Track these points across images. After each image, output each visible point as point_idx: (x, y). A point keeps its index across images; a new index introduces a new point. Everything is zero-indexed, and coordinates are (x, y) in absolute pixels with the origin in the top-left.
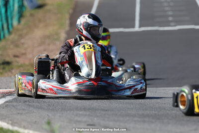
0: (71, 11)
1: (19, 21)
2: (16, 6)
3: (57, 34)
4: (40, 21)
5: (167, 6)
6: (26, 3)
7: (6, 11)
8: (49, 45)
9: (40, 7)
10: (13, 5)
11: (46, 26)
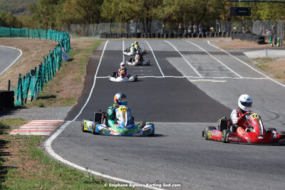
0: (87, 64)
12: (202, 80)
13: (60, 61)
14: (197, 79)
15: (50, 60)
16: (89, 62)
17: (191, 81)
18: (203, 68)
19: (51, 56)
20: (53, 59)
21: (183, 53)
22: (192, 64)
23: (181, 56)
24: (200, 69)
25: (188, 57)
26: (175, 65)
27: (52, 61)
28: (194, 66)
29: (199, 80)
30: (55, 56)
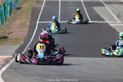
0: (32, 11)
1: (10, 15)
2: (9, 9)
3: (26, 23)
4: (19, 16)
5: (72, 11)
6: (13, 7)
7: (5, 12)
8: (22, 28)
9: (19, 9)
10: (8, 9)
11: (21, 19)
12: (119, 24)
13: (10, 9)
14: (116, 23)
15: (3, 8)
16: (33, 11)
17: (111, 25)
18: (121, 15)
19: (4, 5)
20: (5, 8)
21: (106, 3)
22: (113, 12)
23: (104, 6)
24: (118, 16)
25: (110, 6)
26: (99, 13)
27: (5, 9)
28: (114, 14)
29: (117, 25)
30: (6, 6)
